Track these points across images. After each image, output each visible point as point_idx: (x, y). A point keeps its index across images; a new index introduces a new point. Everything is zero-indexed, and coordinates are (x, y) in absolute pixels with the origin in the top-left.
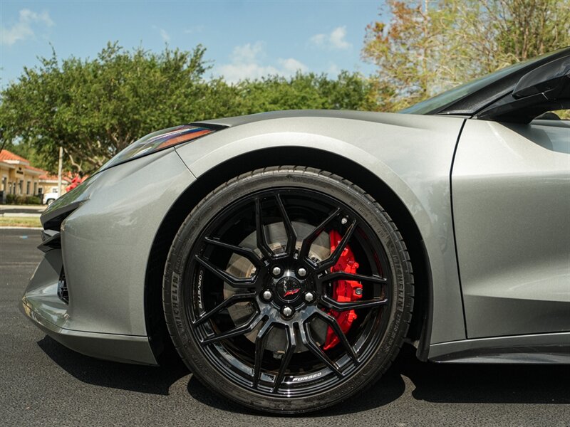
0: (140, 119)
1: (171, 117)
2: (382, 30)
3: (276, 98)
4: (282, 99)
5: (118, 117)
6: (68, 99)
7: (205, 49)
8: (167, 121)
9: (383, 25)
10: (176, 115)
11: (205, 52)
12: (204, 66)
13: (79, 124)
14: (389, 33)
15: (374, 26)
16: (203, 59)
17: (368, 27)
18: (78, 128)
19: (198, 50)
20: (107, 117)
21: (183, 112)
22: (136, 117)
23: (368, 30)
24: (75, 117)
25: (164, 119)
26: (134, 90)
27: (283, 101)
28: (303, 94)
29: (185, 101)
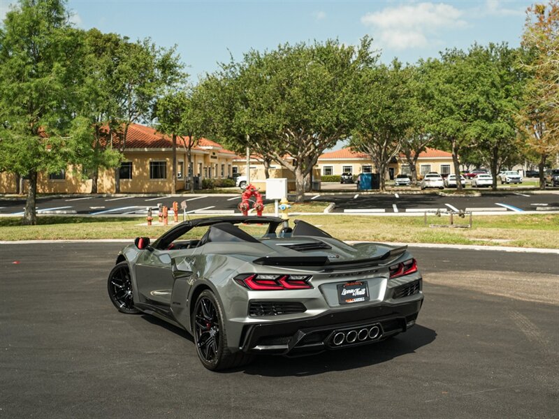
0: (310, 118)
1: (338, 114)
2: (543, 12)
3: (451, 77)
4: (456, 77)
5: (290, 118)
6: (245, 101)
7: (372, 39)
8: (335, 119)
9: (544, 7)
10: (343, 112)
11: (372, 42)
12: (372, 56)
13: (255, 126)
14: (550, 15)
15: (534, 8)
16: (370, 50)
17: (529, 9)
18: (254, 130)
19: (365, 41)
20: (280, 118)
21: (351, 109)
22: (306, 117)
23: (529, 13)
24: (252, 120)
25: (332, 117)
26: (304, 89)
27: (457, 79)
28: (477, 71)
29: (352, 96)
